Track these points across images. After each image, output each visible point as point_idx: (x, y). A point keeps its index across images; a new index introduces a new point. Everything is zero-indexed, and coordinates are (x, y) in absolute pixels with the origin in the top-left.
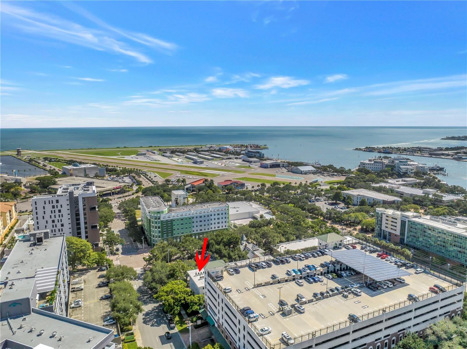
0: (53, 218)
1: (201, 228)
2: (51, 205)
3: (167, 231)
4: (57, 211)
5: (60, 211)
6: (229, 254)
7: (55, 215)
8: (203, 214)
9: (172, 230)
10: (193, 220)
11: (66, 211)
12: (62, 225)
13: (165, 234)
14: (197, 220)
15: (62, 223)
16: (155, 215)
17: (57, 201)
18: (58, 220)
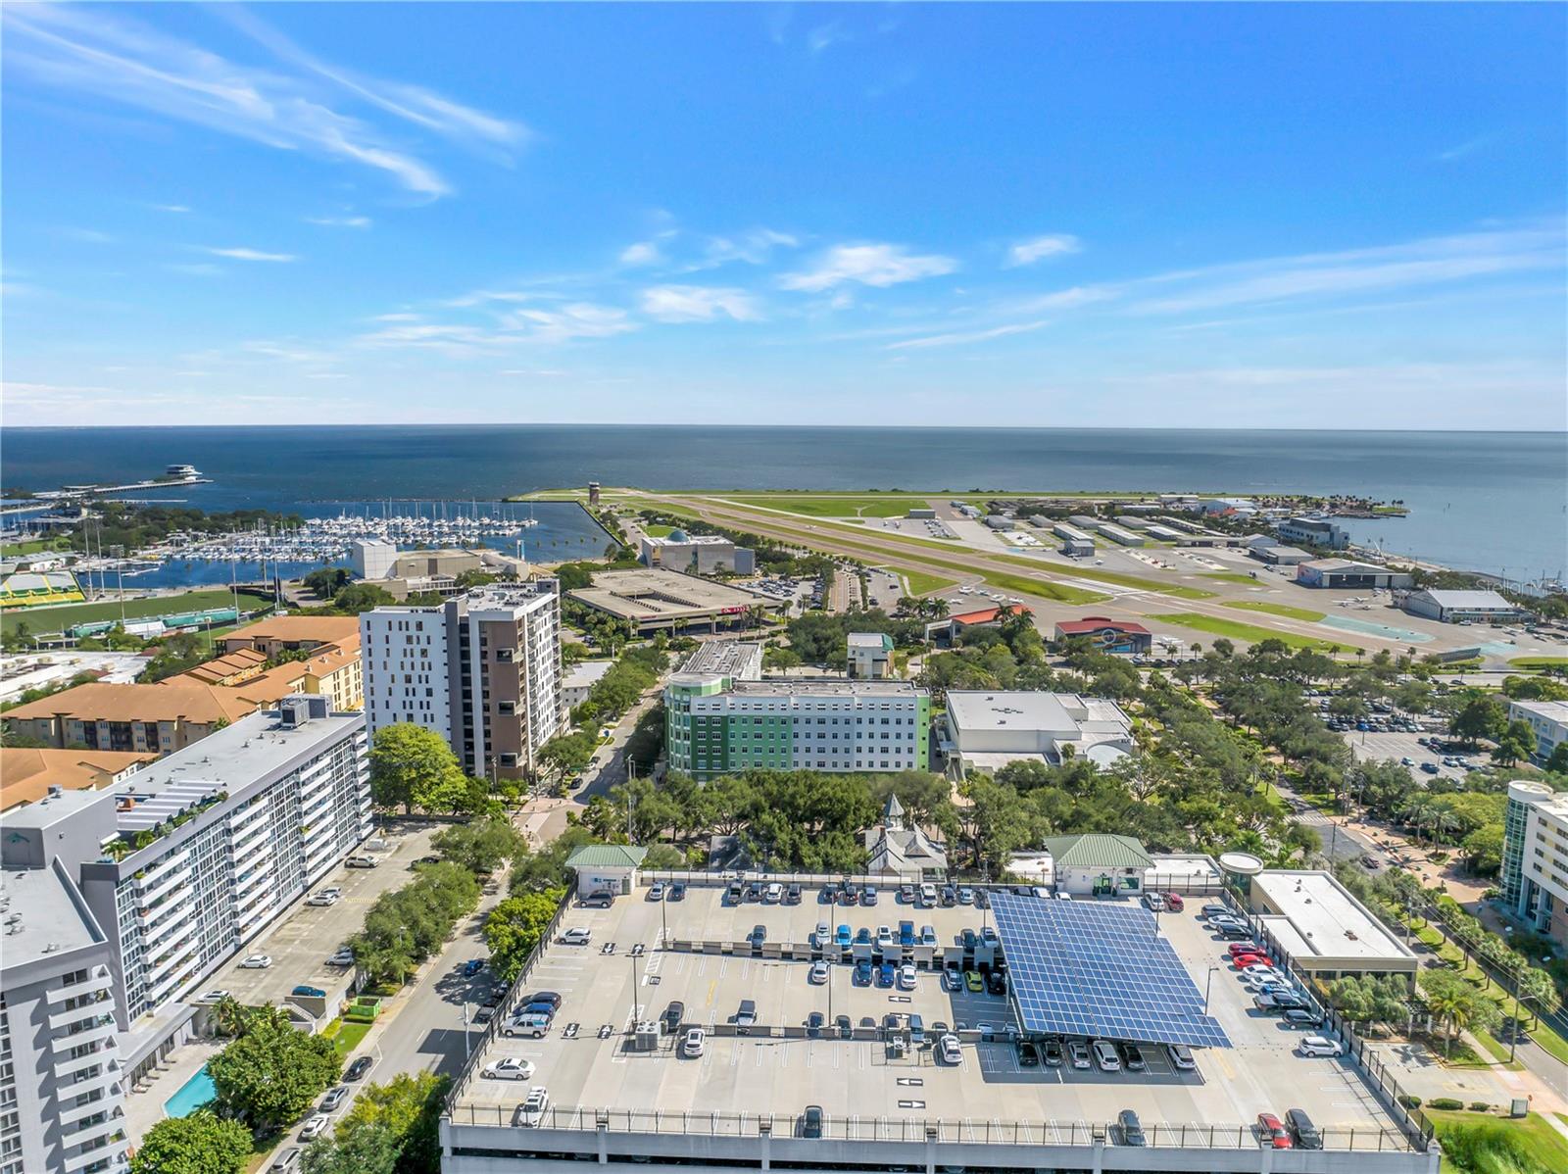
0: (408, 670)
1: (821, 757)
2: (405, 633)
3: (710, 751)
4: (417, 653)
5: (424, 653)
6: (795, 847)
7: (412, 664)
8: (828, 714)
9: (725, 750)
10: (796, 728)
11: (438, 655)
12: (429, 693)
13: (701, 757)
14: (808, 728)
15: (428, 686)
16: (678, 697)
17: (420, 626)
18: (420, 677)
